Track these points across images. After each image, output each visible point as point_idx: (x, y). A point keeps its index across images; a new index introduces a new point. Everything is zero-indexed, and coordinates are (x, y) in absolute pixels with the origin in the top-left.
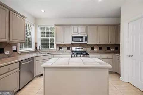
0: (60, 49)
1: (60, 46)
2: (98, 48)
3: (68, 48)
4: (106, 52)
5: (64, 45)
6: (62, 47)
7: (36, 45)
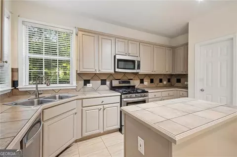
0: (85, 84)
1: (86, 79)
2: (150, 81)
3: (103, 82)
4: (158, 85)
5: (95, 76)
6: (90, 80)
7: (13, 77)
